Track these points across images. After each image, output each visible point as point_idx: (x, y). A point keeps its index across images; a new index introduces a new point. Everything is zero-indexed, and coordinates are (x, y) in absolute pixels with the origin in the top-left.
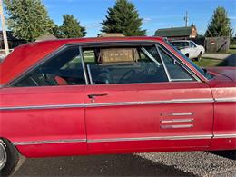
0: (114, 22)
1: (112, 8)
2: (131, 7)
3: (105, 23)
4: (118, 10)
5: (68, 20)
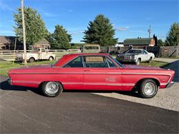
0: (94, 32)
1: (93, 21)
2: (107, 21)
3: (87, 33)
4: (97, 23)
5: (58, 30)
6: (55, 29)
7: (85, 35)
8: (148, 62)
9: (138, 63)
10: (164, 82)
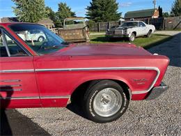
0: (96, 7)
3: (89, 8)
5: (61, 7)
6: (58, 7)
7: (87, 11)
8: (146, 36)
9: (133, 39)
10: (141, 87)
